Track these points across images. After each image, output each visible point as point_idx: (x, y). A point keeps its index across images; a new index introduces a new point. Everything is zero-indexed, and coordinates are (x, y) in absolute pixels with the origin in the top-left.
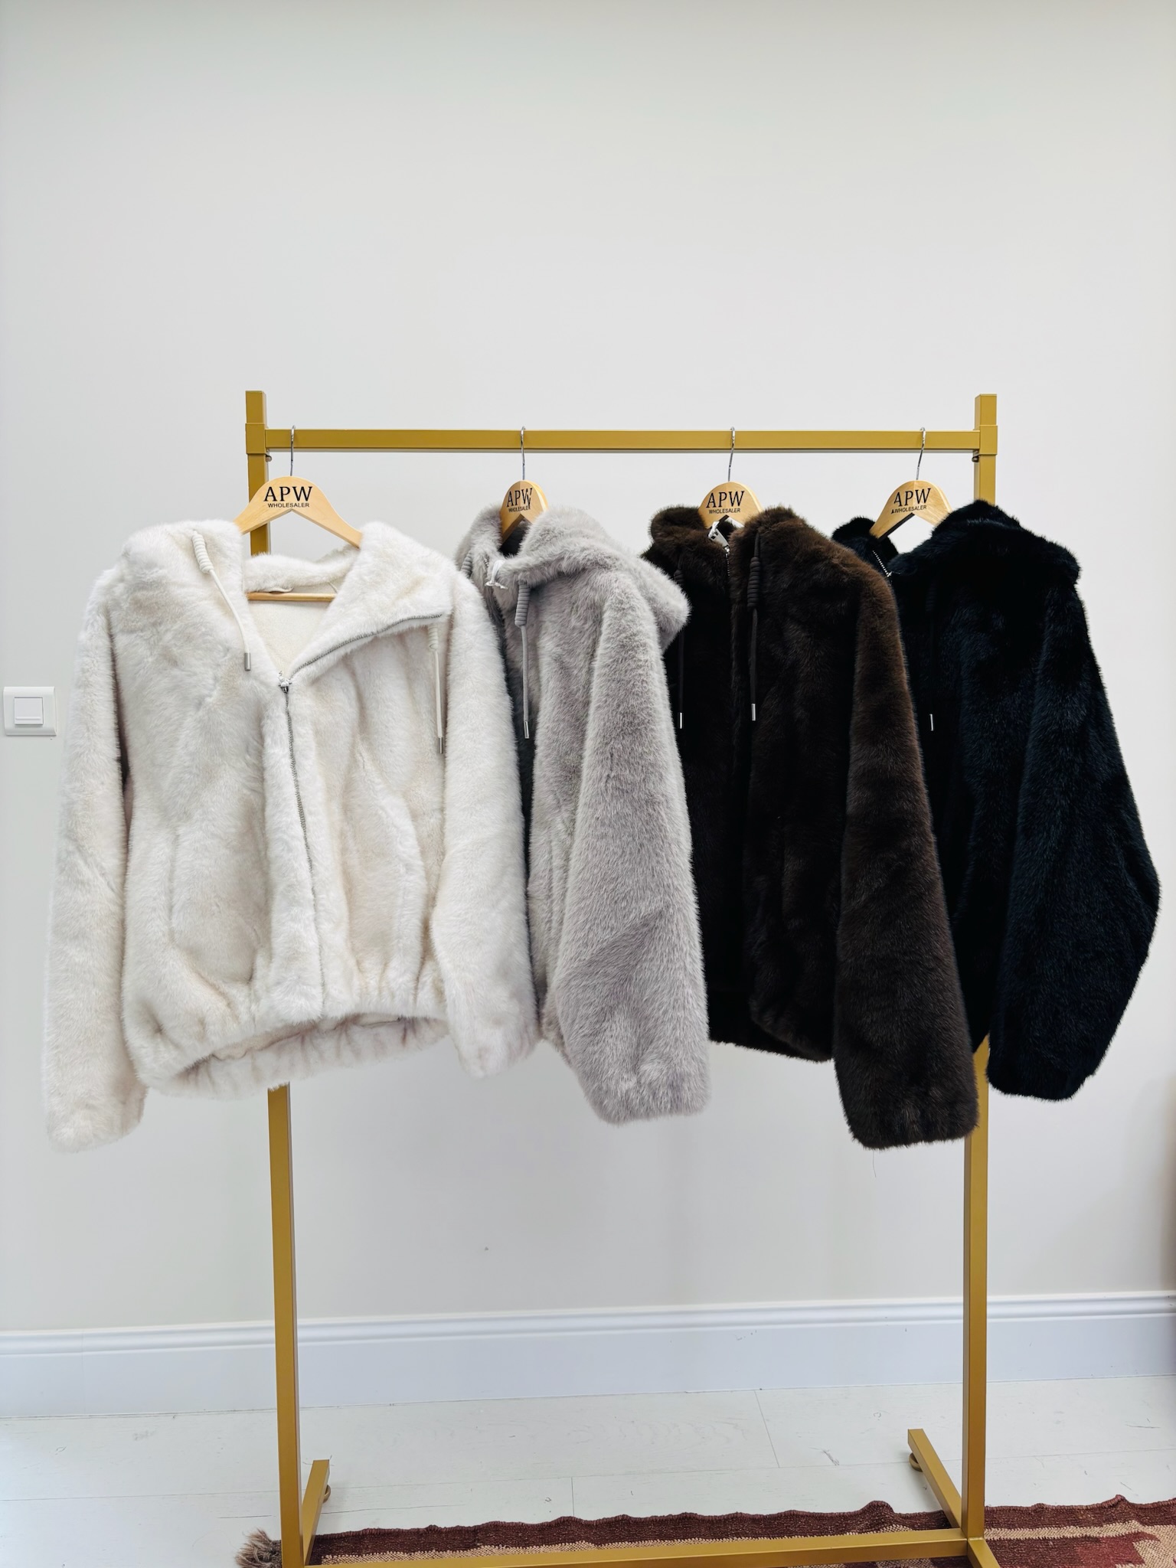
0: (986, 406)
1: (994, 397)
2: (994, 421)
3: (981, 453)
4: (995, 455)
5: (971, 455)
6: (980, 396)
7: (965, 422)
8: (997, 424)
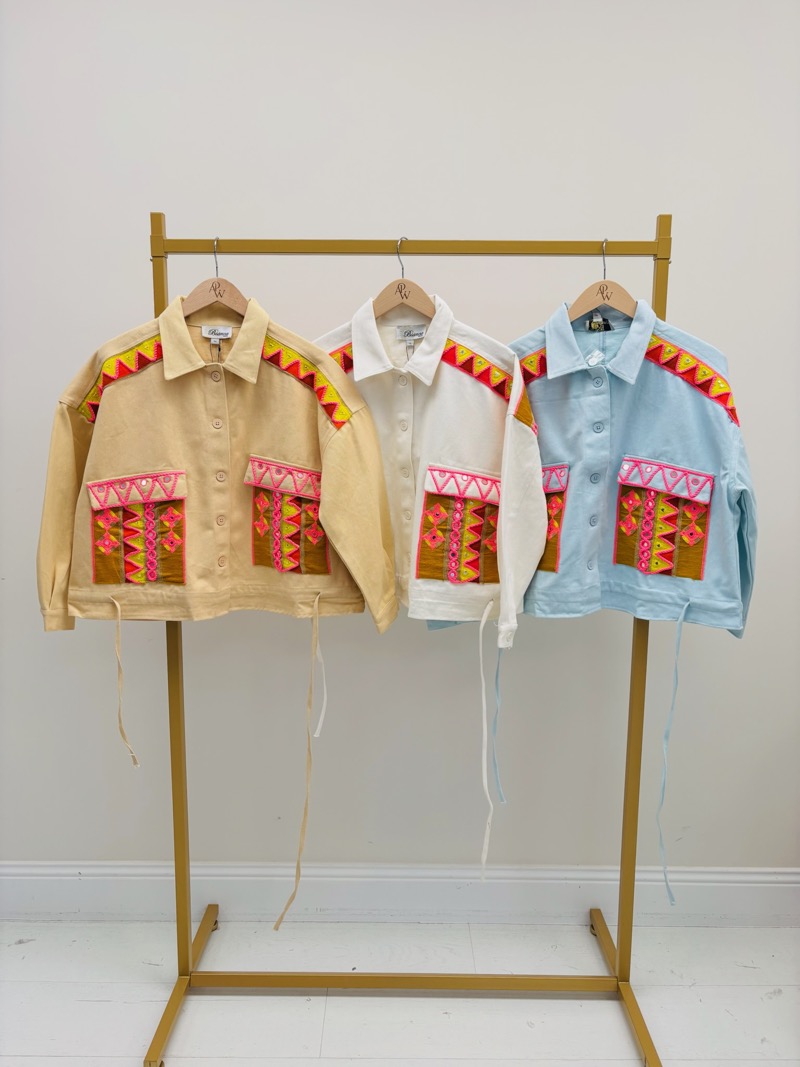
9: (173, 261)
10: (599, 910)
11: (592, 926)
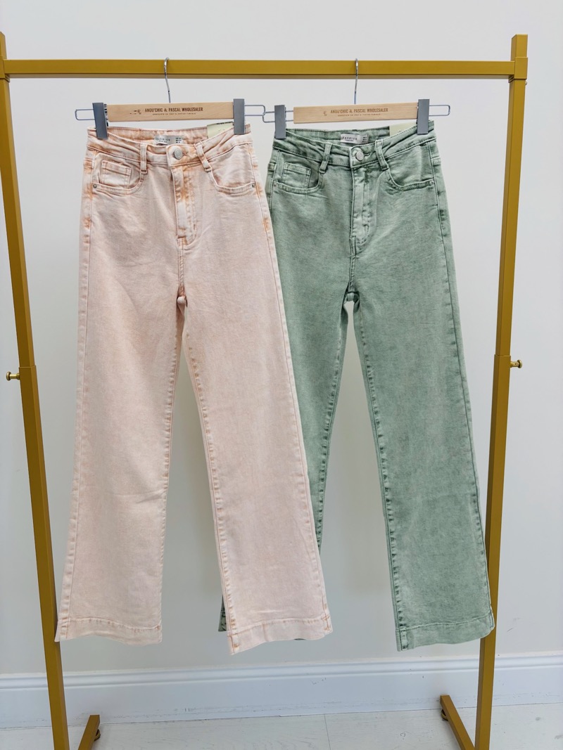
0: (519, 44)
1: (525, 37)
2: (525, 53)
3: (515, 78)
4: (525, 79)
5: (507, 80)
6: (516, 35)
7: (503, 54)
8: (528, 56)
9: (15, 84)
10: (448, 697)
11: (443, 712)
